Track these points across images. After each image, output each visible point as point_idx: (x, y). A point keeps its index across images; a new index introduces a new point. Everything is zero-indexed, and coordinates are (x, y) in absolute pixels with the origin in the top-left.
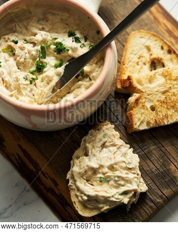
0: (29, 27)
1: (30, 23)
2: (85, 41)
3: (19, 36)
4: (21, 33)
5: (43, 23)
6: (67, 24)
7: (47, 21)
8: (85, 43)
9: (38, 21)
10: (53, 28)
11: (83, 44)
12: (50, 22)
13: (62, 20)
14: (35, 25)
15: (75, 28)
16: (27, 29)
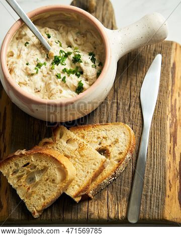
0: (69, 33)
1: (71, 31)
2: (99, 66)
3: (57, 34)
4: (61, 33)
5: (80, 36)
6: (95, 48)
7: (83, 37)
8: (97, 67)
9: (78, 33)
10: (83, 44)
11: (96, 66)
12: (85, 39)
13: (94, 43)
14: (73, 34)
15: (98, 53)
16: (67, 33)
